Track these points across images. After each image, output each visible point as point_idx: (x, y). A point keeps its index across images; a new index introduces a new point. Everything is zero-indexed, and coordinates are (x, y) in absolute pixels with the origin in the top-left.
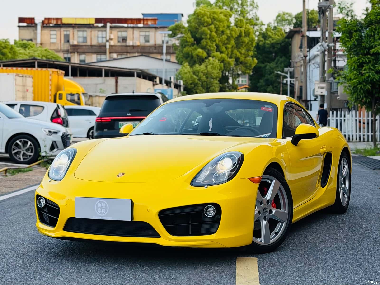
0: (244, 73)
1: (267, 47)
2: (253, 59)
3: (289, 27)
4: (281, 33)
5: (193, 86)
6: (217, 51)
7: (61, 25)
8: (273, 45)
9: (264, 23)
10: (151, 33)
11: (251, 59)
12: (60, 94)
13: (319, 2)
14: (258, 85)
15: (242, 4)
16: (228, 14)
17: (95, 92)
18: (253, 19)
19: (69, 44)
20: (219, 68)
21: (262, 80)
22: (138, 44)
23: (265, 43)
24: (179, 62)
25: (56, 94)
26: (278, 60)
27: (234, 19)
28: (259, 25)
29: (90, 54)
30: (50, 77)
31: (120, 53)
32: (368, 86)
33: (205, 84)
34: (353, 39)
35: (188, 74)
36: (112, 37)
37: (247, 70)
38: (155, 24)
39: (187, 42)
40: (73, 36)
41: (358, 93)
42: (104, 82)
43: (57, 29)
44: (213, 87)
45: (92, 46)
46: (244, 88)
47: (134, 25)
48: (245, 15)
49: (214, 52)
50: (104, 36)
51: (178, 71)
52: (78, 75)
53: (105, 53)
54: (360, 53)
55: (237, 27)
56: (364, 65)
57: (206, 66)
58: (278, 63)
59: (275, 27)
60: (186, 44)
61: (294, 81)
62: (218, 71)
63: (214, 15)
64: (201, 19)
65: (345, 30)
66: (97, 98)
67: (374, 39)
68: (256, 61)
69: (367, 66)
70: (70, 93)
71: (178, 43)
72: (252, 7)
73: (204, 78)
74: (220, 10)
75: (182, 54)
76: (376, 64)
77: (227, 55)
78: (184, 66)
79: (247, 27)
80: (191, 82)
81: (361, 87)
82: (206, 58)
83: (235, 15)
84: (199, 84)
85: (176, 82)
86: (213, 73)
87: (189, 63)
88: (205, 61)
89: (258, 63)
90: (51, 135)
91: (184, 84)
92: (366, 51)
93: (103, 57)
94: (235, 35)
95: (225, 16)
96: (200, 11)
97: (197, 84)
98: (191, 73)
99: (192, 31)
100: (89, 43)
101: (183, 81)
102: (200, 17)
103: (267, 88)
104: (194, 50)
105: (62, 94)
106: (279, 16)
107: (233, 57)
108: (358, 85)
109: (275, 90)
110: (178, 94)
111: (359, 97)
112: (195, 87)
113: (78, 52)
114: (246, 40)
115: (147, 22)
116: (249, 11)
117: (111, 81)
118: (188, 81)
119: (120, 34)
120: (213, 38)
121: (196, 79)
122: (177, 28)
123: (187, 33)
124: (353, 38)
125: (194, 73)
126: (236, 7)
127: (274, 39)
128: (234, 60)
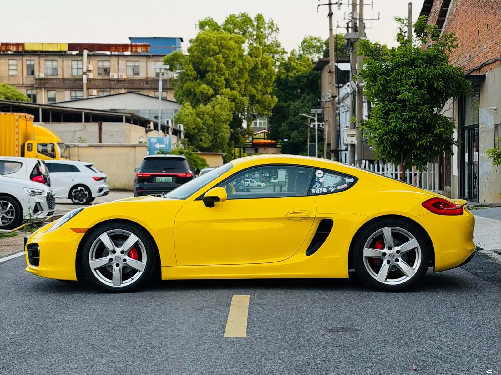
0: (261, 115)
1: (291, 81)
2: (272, 97)
3: (317, 55)
4: (309, 63)
5: (196, 131)
6: (226, 87)
7: (24, 53)
8: (298, 79)
9: (286, 50)
10: (142, 63)
11: (270, 96)
12: (28, 144)
13: (347, 33)
14: (280, 129)
15: (258, 26)
16: (240, 40)
17: (73, 142)
18: (272, 46)
19: (34, 77)
20: (229, 108)
21: (284, 123)
22: (124, 77)
23: (287, 76)
24: (178, 101)
25: (24, 144)
26: (305, 98)
27: (248, 45)
28: (280, 53)
29: (63, 90)
30: (17, 124)
31: (101, 89)
32: (395, 136)
33: (211, 129)
34: (378, 84)
35: (190, 116)
36: (91, 68)
37: (265, 111)
38: (147, 51)
39: (188, 75)
40: (40, 67)
41: (385, 145)
42: (85, 129)
43: (18, 58)
44: (222, 133)
45: (64, 79)
46: (262, 132)
47: (119, 53)
48: (262, 40)
49: (223, 89)
50: (80, 66)
51: (178, 113)
52: (51, 119)
53: (81, 89)
54: (386, 99)
55: (251, 57)
56: (390, 112)
57: (213, 107)
58: (305, 102)
59: (300, 55)
60: (187, 78)
61: (323, 125)
62: (229, 113)
63: (222, 42)
64: (205, 47)
65: (369, 73)
66: (76, 148)
67: (402, 84)
68: (276, 99)
69: (394, 114)
70: (41, 142)
71: (177, 77)
72: (270, 30)
73: (210, 121)
74: (230, 36)
75: (182, 91)
76: (404, 112)
77: (240, 92)
78: (185, 106)
79: (264, 56)
80: (194, 126)
81: (387, 138)
82: (213, 96)
83: (249, 40)
84: (205, 129)
85: (175, 126)
86: (221, 115)
87: (191, 103)
88: (212, 100)
89: (279, 102)
90: (34, 196)
91: (184, 130)
92: (393, 97)
93: (79, 94)
94: (249, 67)
95: (236, 42)
96: (203, 36)
97: (202, 128)
98: (194, 115)
99: (194, 61)
100: (60, 76)
101: (184, 126)
102: (204, 44)
103: (291, 133)
104: (197, 86)
105: (32, 144)
106: (304, 42)
107: (248, 96)
108: (383, 135)
109: (301, 135)
110: (178, 141)
111: (386, 149)
112: (198, 133)
113: (45, 88)
114: (264, 72)
115: (136, 48)
116: (267, 35)
117: (93, 127)
118: (190, 125)
119: (100, 64)
120: (222, 70)
121: (200, 122)
122: (175, 59)
123: (188, 65)
124: (377, 82)
125: (198, 115)
126: (250, 30)
127: (300, 71)
128: (248, 98)
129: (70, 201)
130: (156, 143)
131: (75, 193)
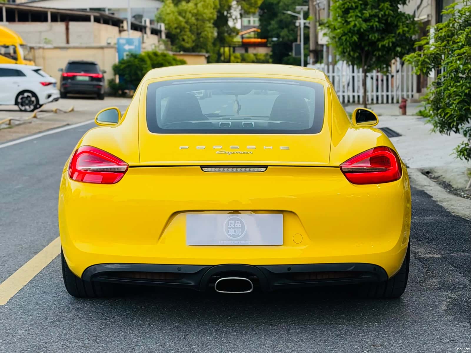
5: (178, 31)
14: (269, 28)
17: (39, 43)
20: (213, 6)
21: (274, 21)
32: (354, 37)
33: (194, 28)
35: (171, 15)
41: (344, 46)
42: (51, 29)
44: (206, 33)
46: (252, 31)
51: (159, 12)
52: (17, 19)
56: (350, 11)
57: (196, 5)
61: (309, 23)
62: (212, 10)
66: (41, 51)
69: (354, 12)
70: (2, 44)
73: (193, 20)
78: (166, 5)
80: (175, 25)
81: (346, 39)
84: (187, 28)
86: (204, 13)
91: (166, 29)
97: (184, 28)
98: (176, 14)
101: (165, 25)
103: (281, 31)
108: (342, 36)
109: (291, 34)
110: (158, 41)
111: (345, 51)
112: (181, 32)
117: (60, 26)
118: (171, 24)
121: (182, 21)
125: (180, 13)
129: (16, 108)
130: (124, 45)
131: (22, 99)
